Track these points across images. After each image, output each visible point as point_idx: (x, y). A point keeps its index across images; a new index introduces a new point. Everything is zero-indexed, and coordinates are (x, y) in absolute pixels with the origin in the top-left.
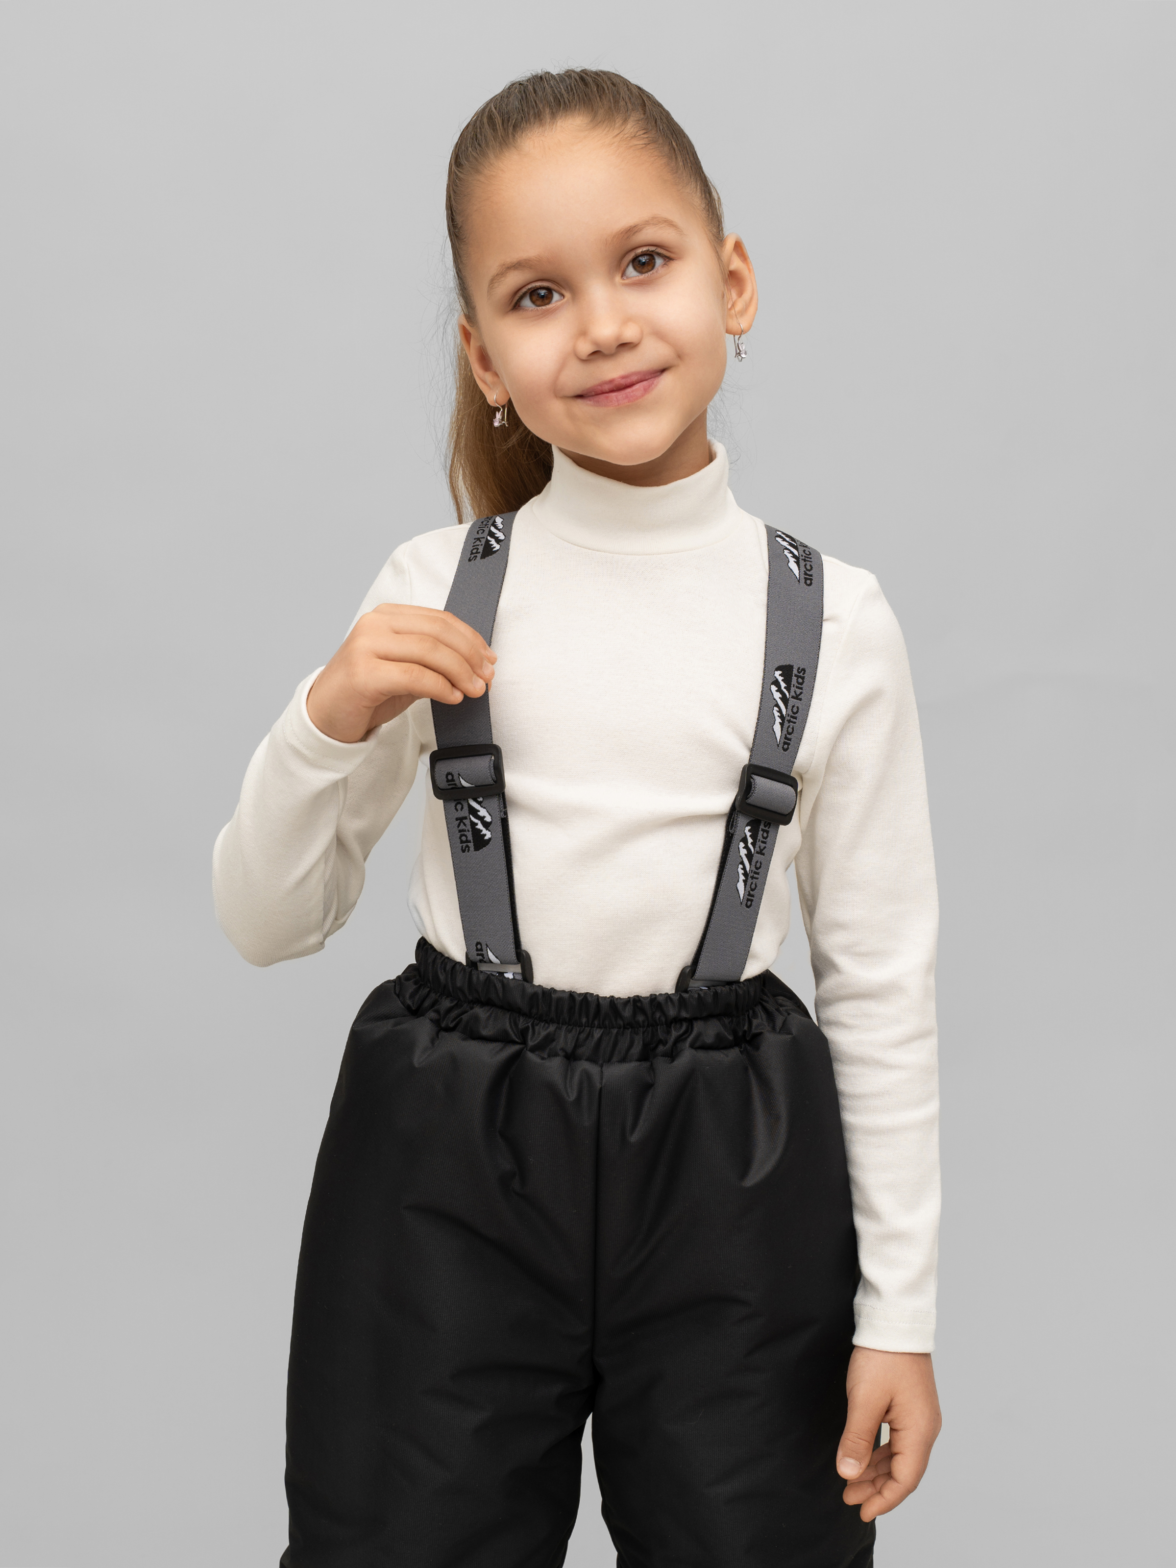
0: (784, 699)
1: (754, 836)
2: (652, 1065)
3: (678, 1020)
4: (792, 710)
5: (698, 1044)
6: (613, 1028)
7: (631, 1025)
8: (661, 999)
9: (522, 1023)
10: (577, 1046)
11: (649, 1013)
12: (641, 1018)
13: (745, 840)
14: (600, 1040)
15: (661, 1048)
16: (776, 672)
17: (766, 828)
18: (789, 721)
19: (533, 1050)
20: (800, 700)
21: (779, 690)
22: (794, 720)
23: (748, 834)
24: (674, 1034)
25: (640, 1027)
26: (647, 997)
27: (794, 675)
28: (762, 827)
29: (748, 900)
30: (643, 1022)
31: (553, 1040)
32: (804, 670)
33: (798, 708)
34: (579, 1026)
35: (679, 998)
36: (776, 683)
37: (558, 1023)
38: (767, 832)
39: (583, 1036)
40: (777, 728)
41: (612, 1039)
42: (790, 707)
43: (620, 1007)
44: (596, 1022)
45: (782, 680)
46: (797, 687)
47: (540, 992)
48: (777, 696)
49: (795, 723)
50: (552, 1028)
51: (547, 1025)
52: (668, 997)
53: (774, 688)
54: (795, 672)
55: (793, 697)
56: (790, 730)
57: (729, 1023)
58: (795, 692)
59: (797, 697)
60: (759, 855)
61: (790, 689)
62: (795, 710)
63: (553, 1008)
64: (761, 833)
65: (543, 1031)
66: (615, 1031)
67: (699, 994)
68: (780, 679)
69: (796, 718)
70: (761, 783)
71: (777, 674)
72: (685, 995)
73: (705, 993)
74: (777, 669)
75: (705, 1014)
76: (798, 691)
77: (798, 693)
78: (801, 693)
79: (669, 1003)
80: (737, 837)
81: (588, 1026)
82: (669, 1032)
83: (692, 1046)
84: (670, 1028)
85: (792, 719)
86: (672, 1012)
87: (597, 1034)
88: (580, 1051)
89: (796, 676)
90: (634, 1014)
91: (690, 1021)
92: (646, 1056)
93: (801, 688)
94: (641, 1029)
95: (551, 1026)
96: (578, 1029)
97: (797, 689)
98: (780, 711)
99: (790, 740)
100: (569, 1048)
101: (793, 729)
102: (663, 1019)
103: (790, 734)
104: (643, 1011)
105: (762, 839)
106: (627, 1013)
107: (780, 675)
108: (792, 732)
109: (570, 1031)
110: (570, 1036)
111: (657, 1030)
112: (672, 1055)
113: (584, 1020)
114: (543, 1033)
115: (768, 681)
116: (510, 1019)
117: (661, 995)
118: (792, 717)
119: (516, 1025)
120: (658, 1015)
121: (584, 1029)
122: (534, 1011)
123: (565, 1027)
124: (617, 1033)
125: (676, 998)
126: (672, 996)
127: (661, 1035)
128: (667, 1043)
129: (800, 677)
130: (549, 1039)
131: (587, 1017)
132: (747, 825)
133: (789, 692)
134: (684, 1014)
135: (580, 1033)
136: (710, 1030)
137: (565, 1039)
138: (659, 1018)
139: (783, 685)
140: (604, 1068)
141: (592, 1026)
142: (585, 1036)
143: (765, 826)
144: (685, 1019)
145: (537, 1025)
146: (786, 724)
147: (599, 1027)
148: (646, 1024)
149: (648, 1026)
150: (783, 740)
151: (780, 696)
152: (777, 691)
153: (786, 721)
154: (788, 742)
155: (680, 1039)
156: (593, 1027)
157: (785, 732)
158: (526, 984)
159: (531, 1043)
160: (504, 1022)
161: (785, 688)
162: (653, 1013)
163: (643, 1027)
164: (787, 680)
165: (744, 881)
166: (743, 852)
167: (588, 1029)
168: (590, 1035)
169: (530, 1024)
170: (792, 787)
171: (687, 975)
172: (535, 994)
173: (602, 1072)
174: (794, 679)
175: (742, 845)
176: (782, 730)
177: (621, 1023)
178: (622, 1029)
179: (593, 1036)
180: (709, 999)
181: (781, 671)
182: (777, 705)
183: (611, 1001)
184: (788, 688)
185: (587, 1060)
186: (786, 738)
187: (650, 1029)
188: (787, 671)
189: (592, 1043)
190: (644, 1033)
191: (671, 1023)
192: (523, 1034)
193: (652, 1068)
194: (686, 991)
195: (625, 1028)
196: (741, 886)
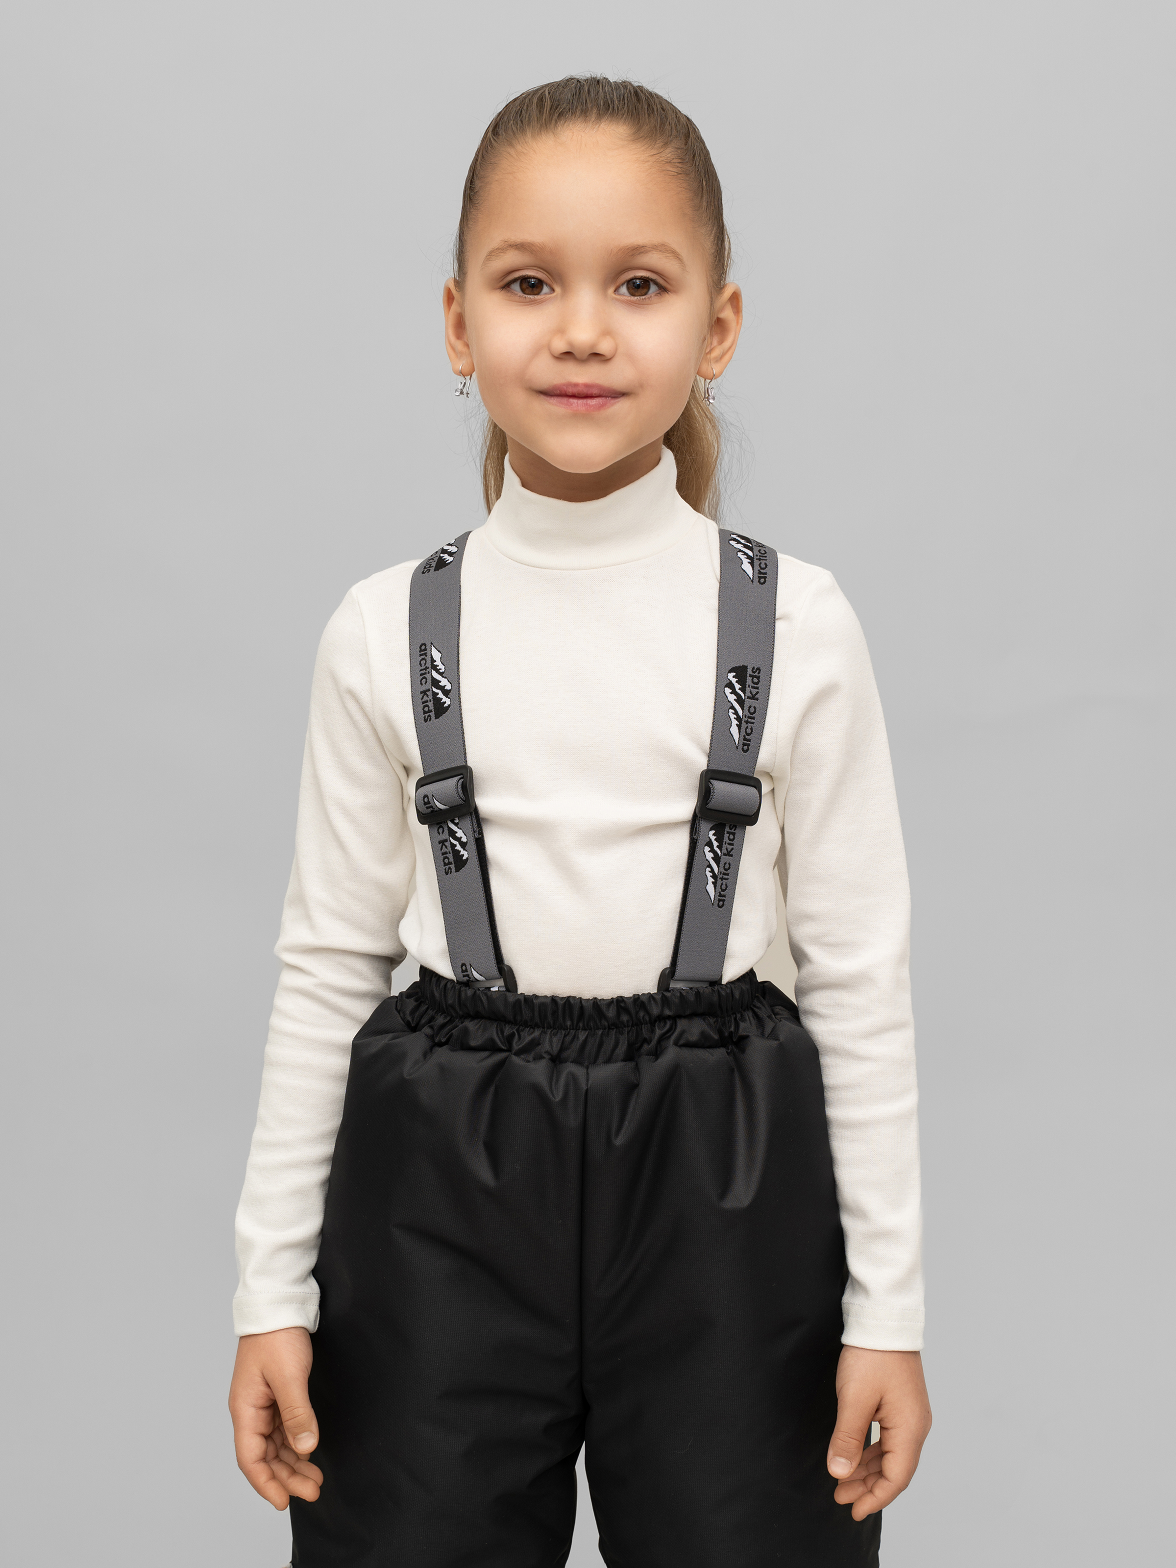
0: (740, 701)
1: (720, 839)
2: (637, 1065)
3: (661, 1018)
4: (749, 710)
5: (682, 1042)
6: (598, 1029)
7: (616, 1025)
8: (644, 999)
9: (508, 1030)
10: (562, 1049)
11: (633, 1011)
12: (625, 1018)
13: (710, 844)
14: (585, 1042)
15: (646, 1047)
16: (729, 674)
17: (733, 831)
18: (747, 722)
19: (518, 1054)
20: (757, 699)
21: (734, 692)
22: (752, 721)
23: (713, 838)
24: (658, 1032)
25: (625, 1026)
26: (630, 997)
27: (748, 675)
28: (727, 829)
29: (719, 900)
30: (628, 1021)
31: (539, 1044)
32: (759, 669)
33: (755, 708)
34: (564, 1029)
35: (662, 997)
36: (730, 685)
37: (544, 1028)
38: (734, 834)
39: (568, 1039)
40: (734, 730)
41: (598, 1040)
42: (746, 708)
43: (604, 1008)
44: (581, 1025)
45: (737, 682)
46: (752, 687)
47: (522, 998)
48: (732, 698)
49: (753, 723)
50: (537, 1033)
51: (532, 1030)
52: (650, 996)
53: (728, 691)
54: (749, 672)
55: (749, 698)
56: (749, 731)
57: (714, 1023)
58: (751, 692)
59: (753, 697)
60: (727, 857)
61: (746, 690)
62: (752, 710)
63: (536, 1014)
64: (726, 835)
65: (528, 1037)
66: (600, 1032)
67: (680, 993)
68: (734, 680)
69: (753, 718)
70: (720, 787)
71: (731, 676)
72: (668, 994)
73: (687, 992)
74: (730, 671)
75: (688, 1012)
76: (754, 691)
77: (754, 693)
78: (757, 693)
79: (652, 1002)
80: (701, 842)
81: (573, 1029)
82: (653, 1031)
83: (676, 1044)
84: (654, 1026)
85: (749, 720)
86: (655, 1011)
87: (582, 1036)
88: (565, 1054)
89: (750, 676)
90: (618, 1015)
91: (674, 1018)
92: (631, 1056)
93: (757, 688)
94: (626, 1029)
95: (536, 1030)
96: (563, 1032)
97: (752, 689)
98: (736, 713)
99: (749, 740)
100: (556, 1049)
101: (751, 729)
102: (647, 1018)
103: (748, 735)
104: (626, 1010)
105: (728, 841)
106: (611, 1013)
107: (733, 677)
108: (751, 733)
109: (555, 1035)
110: (555, 1040)
111: (642, 1029)
112: (656, 1054)
113: (569, 1023)
114: (529, 1039)
115: (722, 684)
116: (497, 1027)
117: (643, 994)
118: (749, 717)
119: (502, 1032)
120: (642, 1014)
121: (569, 1032)
122: (519, 1018)
123: (549, 1031)
124: (602, 1034)
125: (658, 997)
126: (655, 996)
127: (645, 1033)
128: (651, 1041)
129: (755, 677)
130: (535, 1044)
131: (572, 1020)
132: (711, 830)
133: (744, 693)
134: (667, 1012)
135: (565, 1036)
136: (695, 1029)
137: (551, 1043)
138: (643, 1017)
139: (737, 686)
140: (589, 1070)
141: (577, 1029)
142: (570, 1039)
143: (731, 829)
144: (669, 1017)
145: (523, 1030)
146: (744, 725)
147: (584, 1029)
148: (630, 1023)
149: (632, 1026)
150: (742, 741)
151: (735, 698)
152: (731, 693)
153: (743, 722)
154: (748, 743)
155: (664, 1038)
156: (579, 1030)
157: (743, 733)
158: (508, 993)
159: (516, 1047)
160: (492, 1032)
161: (740, 689)
162: (637, 1013)
163: (628, 1027)
164: (742, 681)
165: (713, 883)
166: (709, 856)
167: (573, 1032)
168: (575, 1037)
169: (515, 1031)
170: (755, 787)
171: (667, 976)
172: (517, 1003)
173: (588, 1073)
174: (749, 679)
175: (707, 849)
176: (740, 732)
177: (606, 1024)
178: (607, 1030)
179: (578, 1038)
180: (692, 998)
181: (735, 672)
182: (733, 708)
183: (594, 1002)
184: (743, 689)
185: (572, 1062)
186: (745, 739)
187: (634, 1029)
188: (741, 672)
189: (577, 1045)
190: (628, 1033)
191: (655, 1021)
192: (509, 1039)
193: (637, 1068)
194: (667, 990)
195: (609, 1028)
196: (710, 888)
